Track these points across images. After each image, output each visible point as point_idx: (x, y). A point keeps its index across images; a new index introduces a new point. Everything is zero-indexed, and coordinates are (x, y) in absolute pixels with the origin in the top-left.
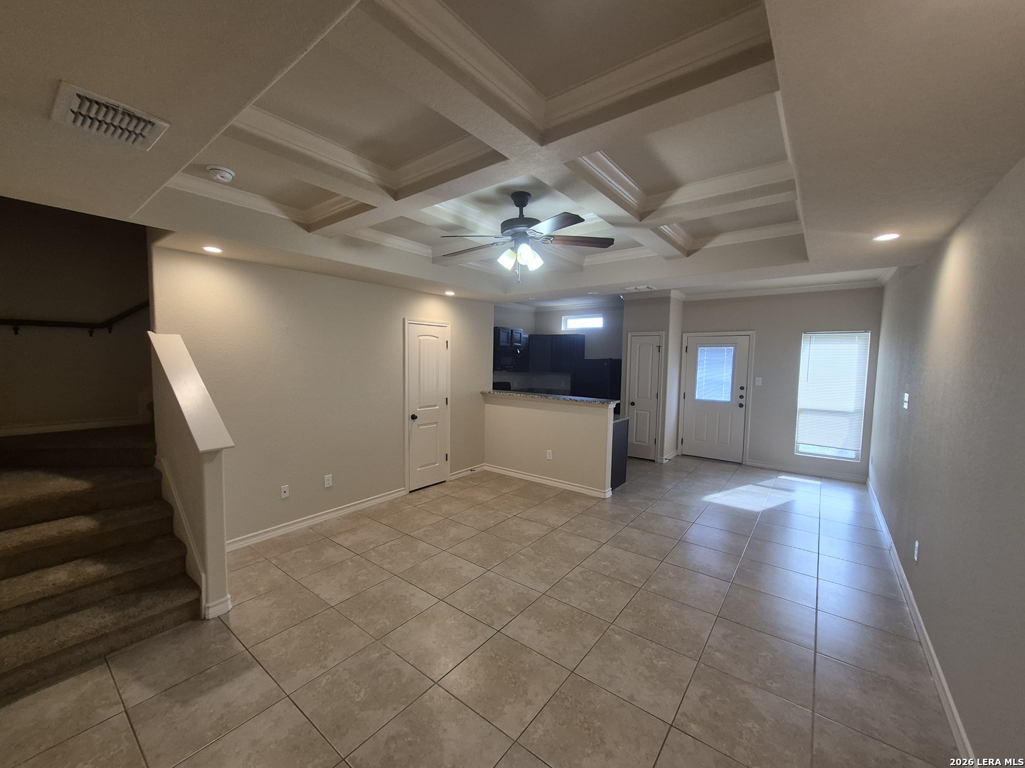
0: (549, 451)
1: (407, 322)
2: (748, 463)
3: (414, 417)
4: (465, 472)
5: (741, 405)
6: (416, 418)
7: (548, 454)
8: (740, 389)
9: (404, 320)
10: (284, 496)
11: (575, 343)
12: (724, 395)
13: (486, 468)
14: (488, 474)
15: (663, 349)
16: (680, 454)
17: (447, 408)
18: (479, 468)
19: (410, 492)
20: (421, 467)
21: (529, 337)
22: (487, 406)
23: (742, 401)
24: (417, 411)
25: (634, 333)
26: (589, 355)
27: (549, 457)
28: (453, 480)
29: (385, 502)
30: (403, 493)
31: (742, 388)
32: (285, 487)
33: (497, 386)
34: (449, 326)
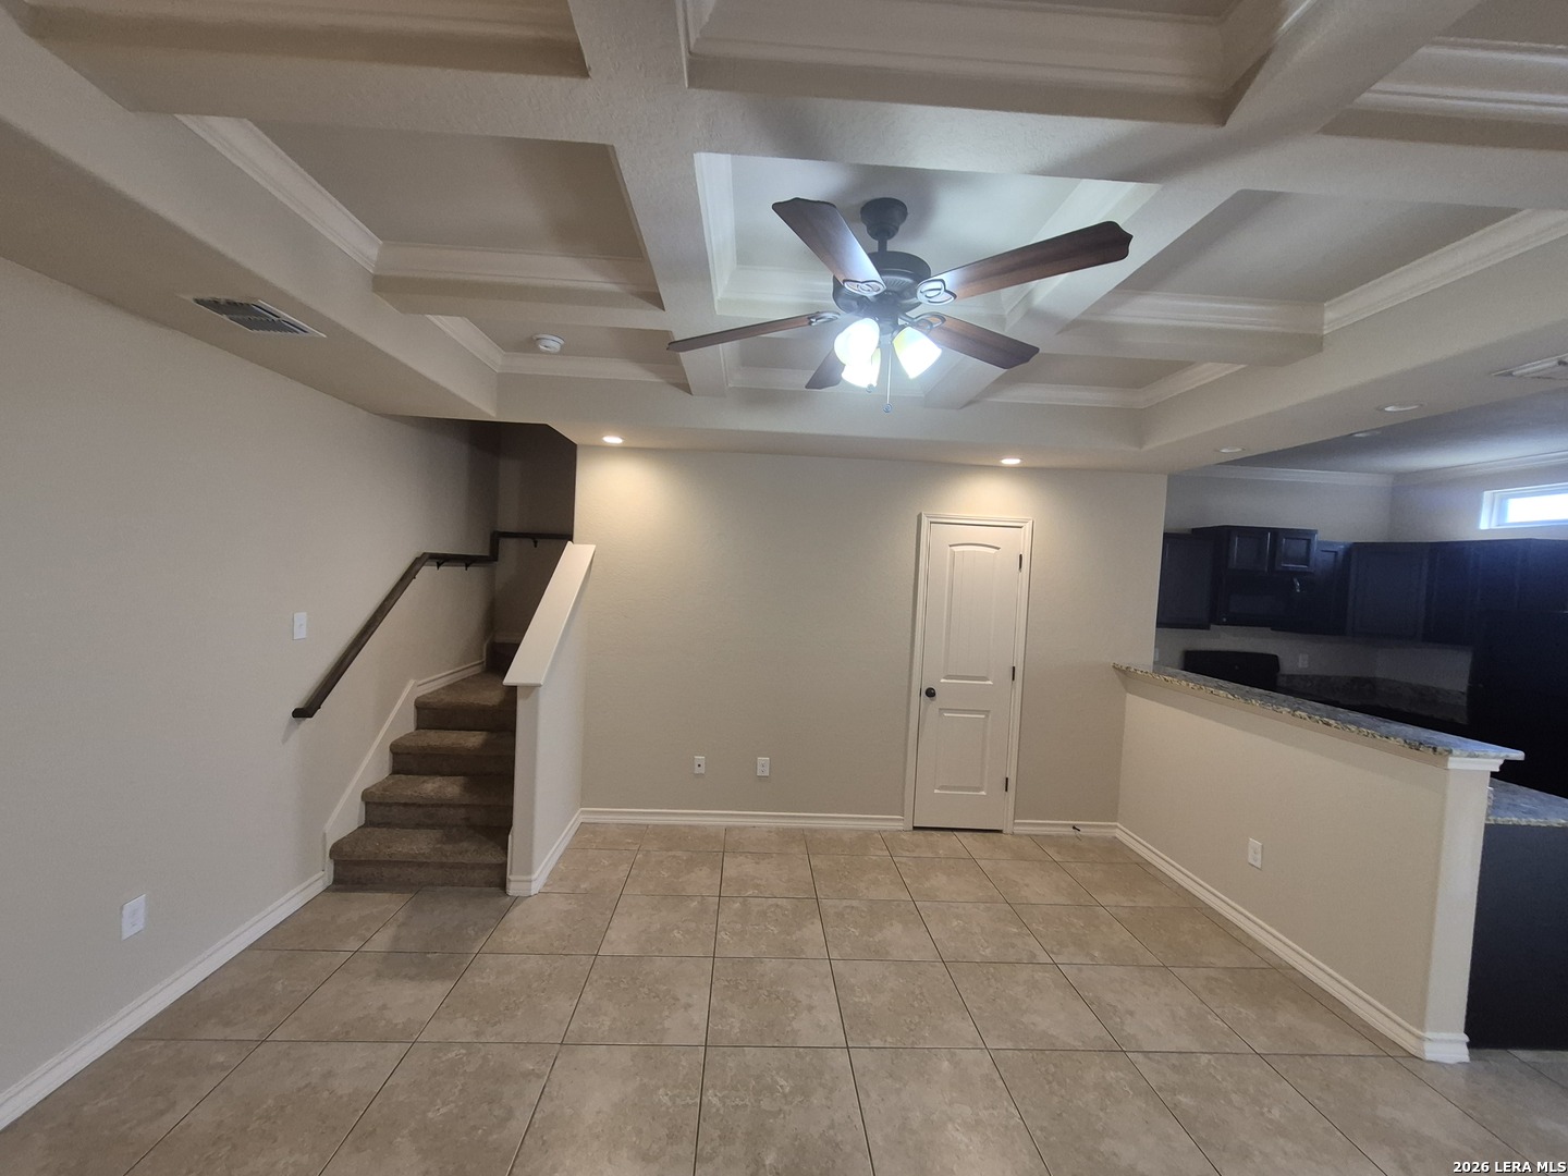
0: (1255, 843)
1: (925, 522)
3: (931, 693)
4: (1059, 827)
6: (937, 696)
7: (1251, 852)
9: (920, 517)
10: (698, 770)
13: (1118, 834)
14: (1114, 848)
17: (1013, 688)
18: (1092, 829)
19: (917, 829)
20: (941, 788)
22: (1129, 696)
24: (941, 683)
27: (1254, 858)
28: (1020, 836)
29: (857, 830)
30: (900, 826)
32: (700, 758)
34: (1028, 527)
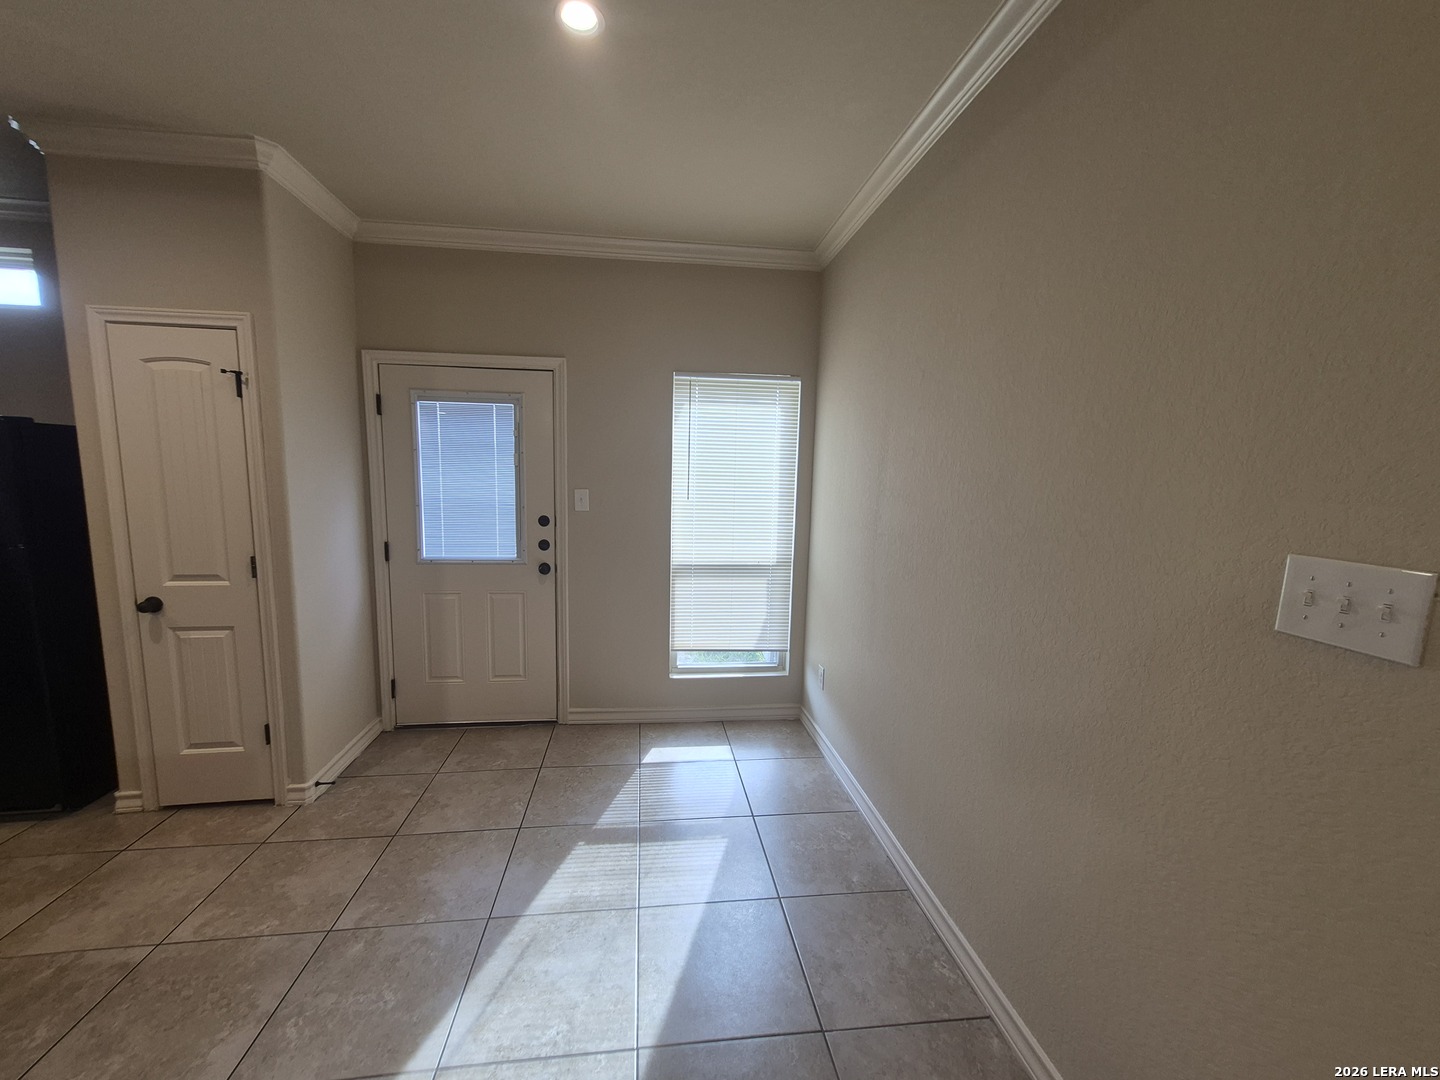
2: (572, 719)
5: (544, 569)
8: (540, 523)
12: (499, 543)
23: (547, 557)
31: (544, 521)
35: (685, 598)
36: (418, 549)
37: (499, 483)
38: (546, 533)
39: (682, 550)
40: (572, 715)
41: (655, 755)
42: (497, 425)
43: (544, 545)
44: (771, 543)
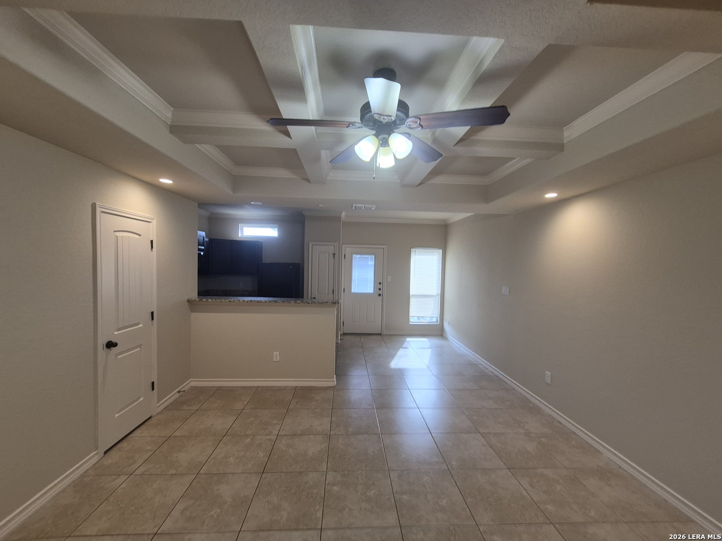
0: (276, 353)
1: (98, 210)
2: (385, 333)
3: (110, 345)
4: (173, 396)
5: (380, 295)
6: (115, 345)
8: (379, 284)
9: (94, 207)
11: (254, 248)
12: (369, 288)
13: (193, 384)
14: (198, 391)
15: (336, 256)
16: (342, 333)
17: (153, 325)
18: (186, 387)
19: (106, 452)
20: (120, 411)
21: (209, 241)
22: (194, 315)
23: (380, 292)
25: (314, 243)
26: (266, 259)
27: (276, 358)
28: (160, 413)
30: (97, 458)
31: (380, 283)
33: (203, 292)
34: (154, 222)
35: (413, 303)
36: (351, 290)
37: (370, 275)
38: (380, 286)
39: (413, 291)
40: (385, 332)
41: (408, 339)
42: (370, 261)
43: (380, 289)
44: (435, 290)
